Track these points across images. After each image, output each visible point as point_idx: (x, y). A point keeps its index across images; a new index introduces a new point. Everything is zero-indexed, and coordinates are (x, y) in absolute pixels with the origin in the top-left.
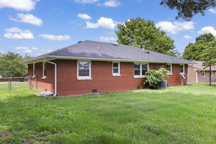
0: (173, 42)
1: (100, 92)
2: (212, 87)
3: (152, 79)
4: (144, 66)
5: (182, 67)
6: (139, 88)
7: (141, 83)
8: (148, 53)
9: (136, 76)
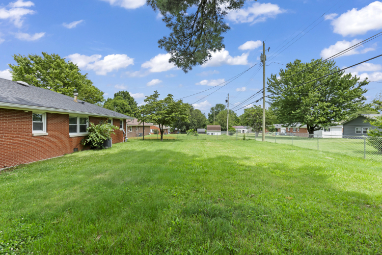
0: (102, 93)
1: (5, 167)
2: (146, 142)
3: (98, 137)
4: (83, 120)
5: (121, 122)
6: (76, 150)
7: (79, 142)
8: (83, 103)
9: (72, 135)
